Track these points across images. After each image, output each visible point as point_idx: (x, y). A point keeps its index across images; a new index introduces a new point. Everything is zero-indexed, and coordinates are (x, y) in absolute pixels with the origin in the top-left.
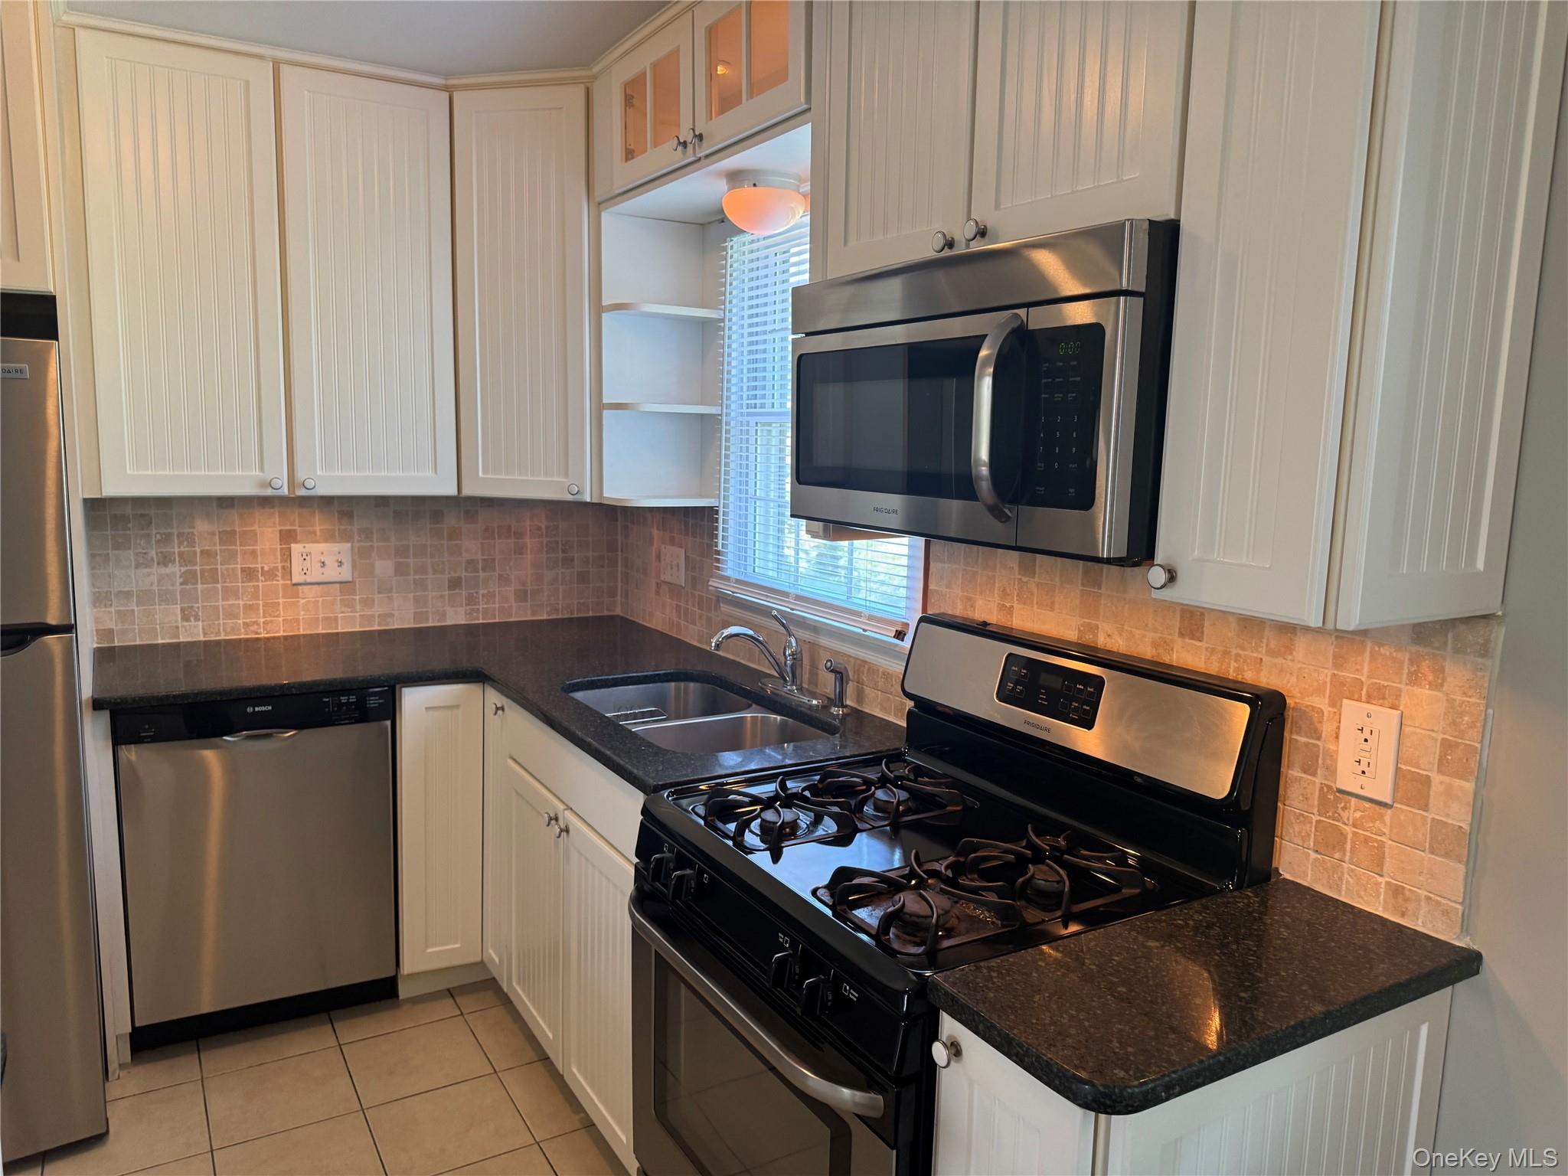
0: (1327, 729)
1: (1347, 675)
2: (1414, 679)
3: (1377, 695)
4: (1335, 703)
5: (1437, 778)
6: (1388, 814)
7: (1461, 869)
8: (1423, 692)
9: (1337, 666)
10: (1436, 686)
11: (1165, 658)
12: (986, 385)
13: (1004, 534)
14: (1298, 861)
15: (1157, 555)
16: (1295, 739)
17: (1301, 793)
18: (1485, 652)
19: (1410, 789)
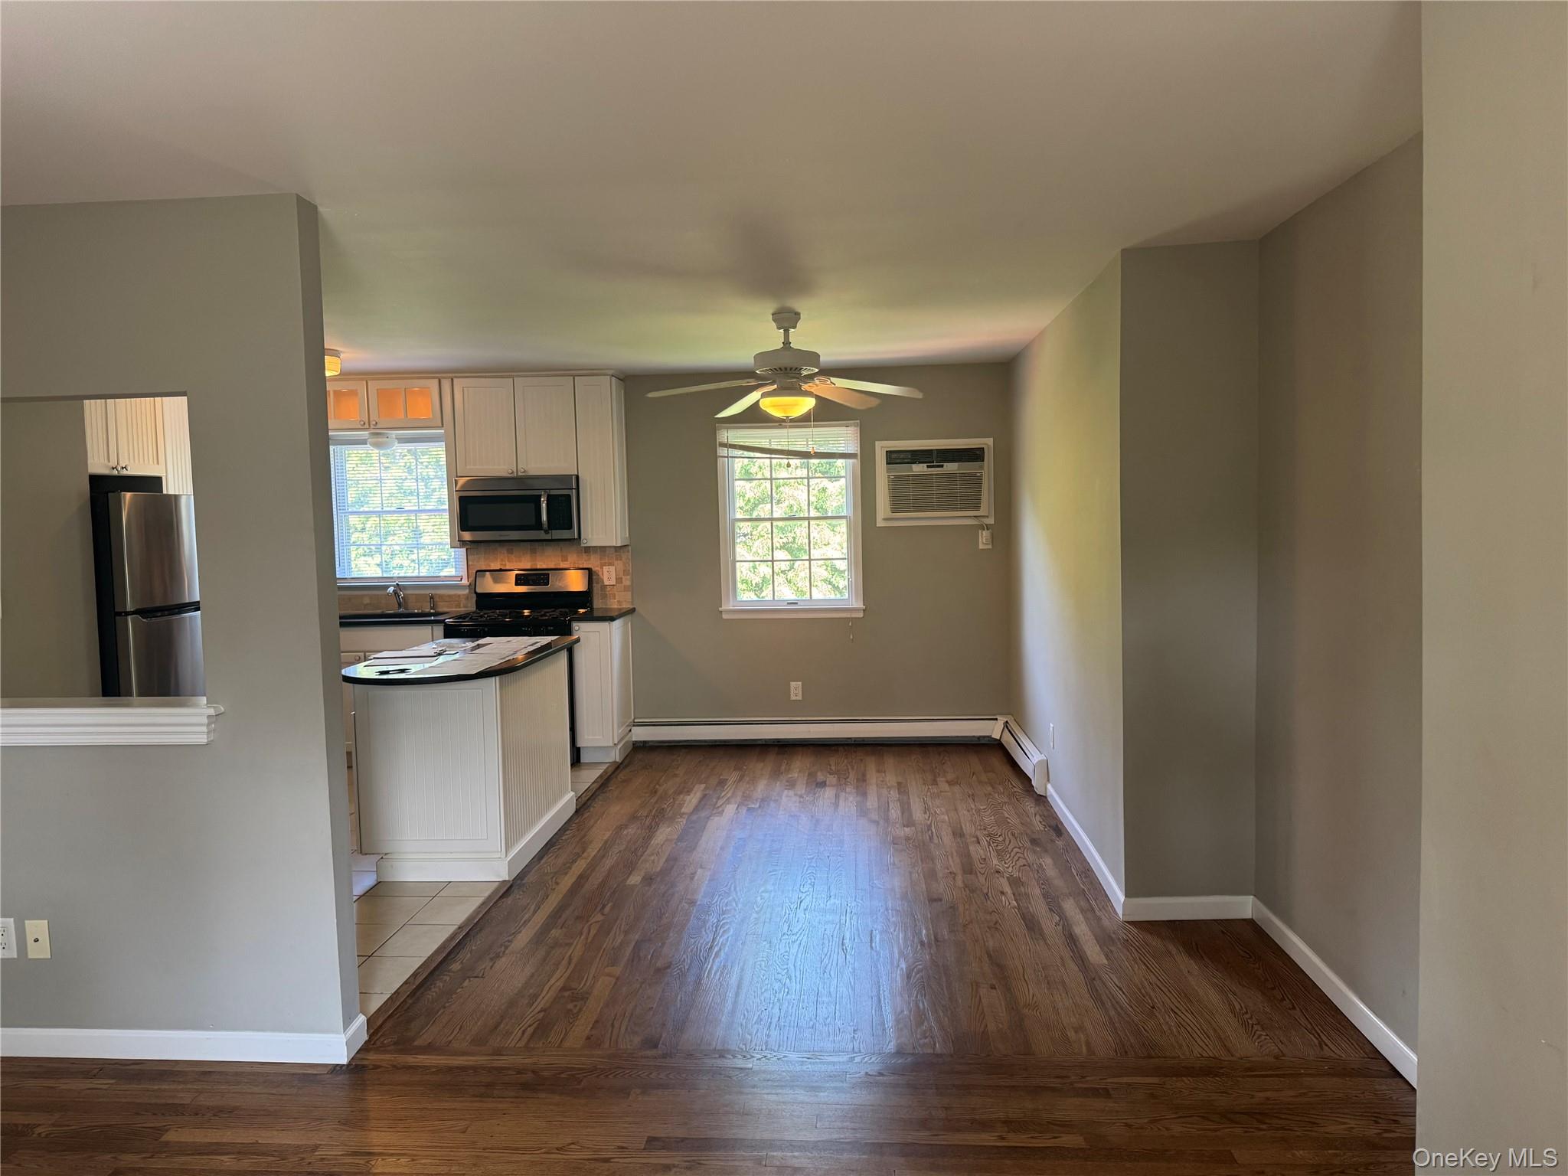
0: (600, 574)
1: (603, 562)
2: (616, 560)
3: (610, 564)
4: (602, 568)
5: (624, 577)
6: (615, 587)
7: (630, 593)
8: (619, 562)
9: (601, 559)
10: (621, 560)
11: (558, 567)
12: (544, 505)
13: (548, 537)
14: (598, 603)
15: (582, 538)
16: (594, 577)
17: (596, 588)
18: (628, 552)
19: (619, 580)
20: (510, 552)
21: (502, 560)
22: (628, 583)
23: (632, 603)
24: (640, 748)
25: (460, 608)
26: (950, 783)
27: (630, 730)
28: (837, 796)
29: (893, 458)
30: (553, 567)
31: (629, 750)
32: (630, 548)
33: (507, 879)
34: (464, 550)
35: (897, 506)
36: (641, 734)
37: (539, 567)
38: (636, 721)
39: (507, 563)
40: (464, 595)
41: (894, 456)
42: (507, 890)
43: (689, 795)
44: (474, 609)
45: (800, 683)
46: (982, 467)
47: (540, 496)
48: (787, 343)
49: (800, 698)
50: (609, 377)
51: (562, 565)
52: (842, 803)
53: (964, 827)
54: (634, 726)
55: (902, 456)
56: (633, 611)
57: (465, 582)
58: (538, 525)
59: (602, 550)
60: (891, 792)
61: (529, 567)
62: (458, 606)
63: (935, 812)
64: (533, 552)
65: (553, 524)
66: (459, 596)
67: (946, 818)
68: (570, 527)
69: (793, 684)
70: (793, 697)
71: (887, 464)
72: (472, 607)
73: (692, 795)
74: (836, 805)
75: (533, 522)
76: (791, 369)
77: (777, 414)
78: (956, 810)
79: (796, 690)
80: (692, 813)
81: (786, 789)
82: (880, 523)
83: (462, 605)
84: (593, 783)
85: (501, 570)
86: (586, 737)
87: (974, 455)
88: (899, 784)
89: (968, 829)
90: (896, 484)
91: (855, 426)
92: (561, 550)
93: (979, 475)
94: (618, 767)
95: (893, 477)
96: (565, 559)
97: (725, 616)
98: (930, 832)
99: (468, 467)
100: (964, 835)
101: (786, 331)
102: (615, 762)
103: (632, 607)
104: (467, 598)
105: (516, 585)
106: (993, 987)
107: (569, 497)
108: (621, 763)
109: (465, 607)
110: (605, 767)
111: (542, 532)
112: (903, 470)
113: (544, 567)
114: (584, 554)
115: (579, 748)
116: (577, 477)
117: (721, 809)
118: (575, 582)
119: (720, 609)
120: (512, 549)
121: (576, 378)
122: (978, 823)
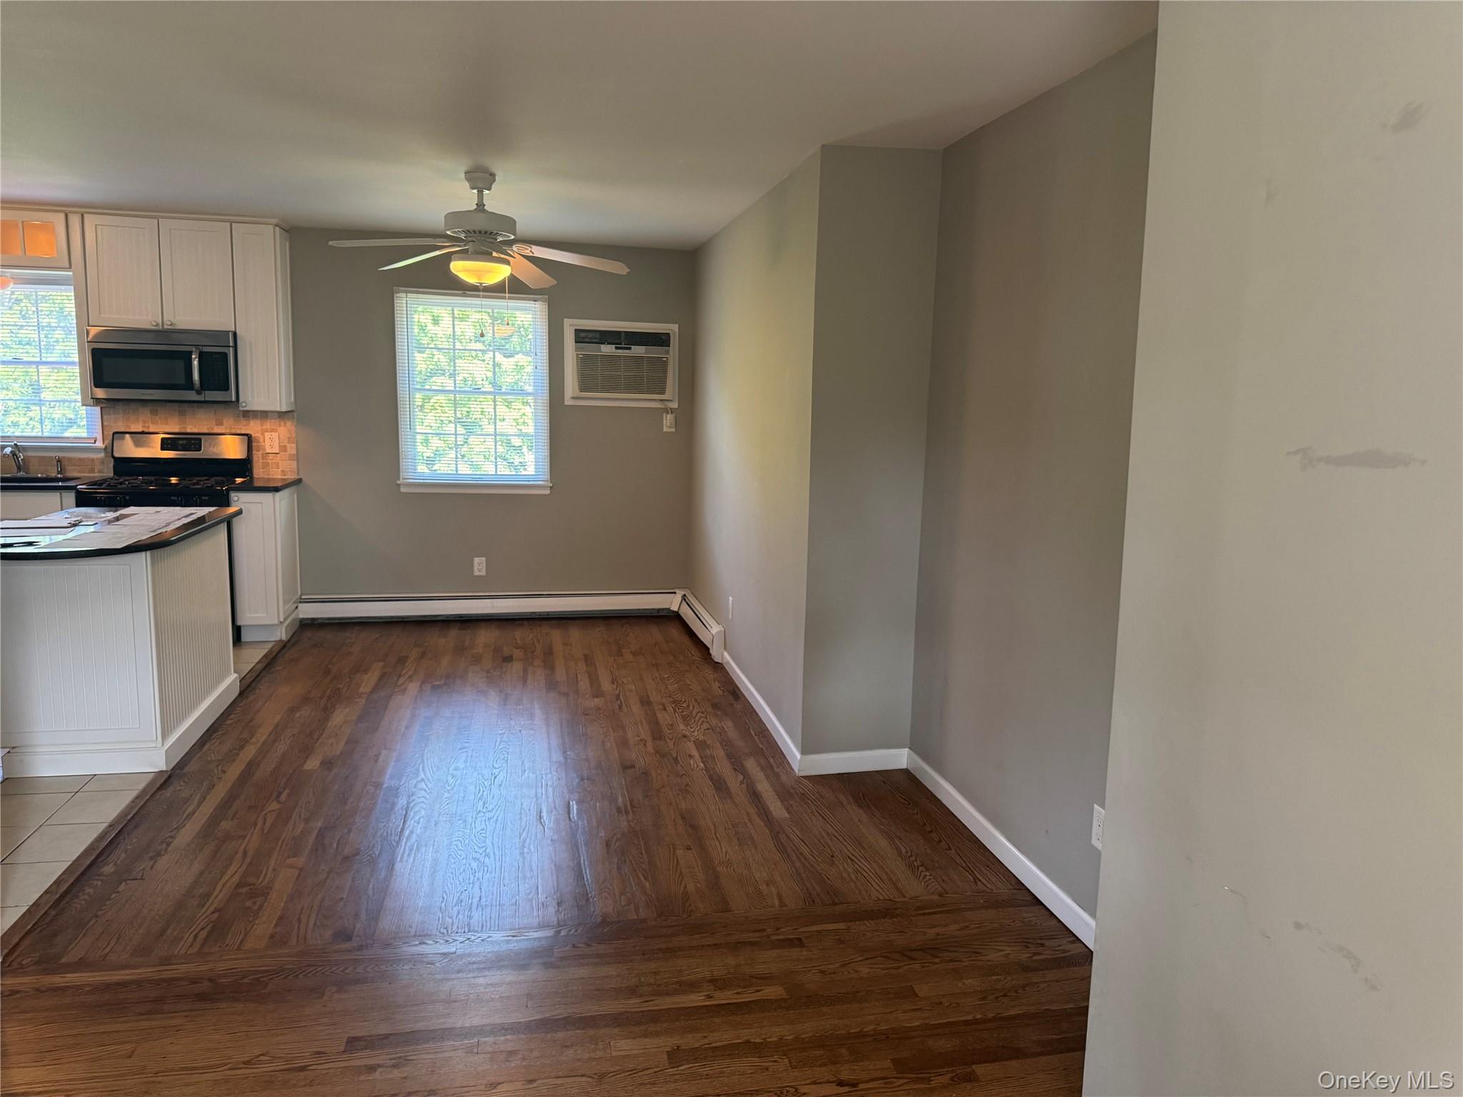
0: (261, 440)
1: (264, 427)
2: (280, 426)
3: (272, 431)
4: (263, 434)
5: (288, 445)
6: (278, 455)
7: (295, 462)
8: (282, 428)
9: (262, 425)
10: (285, 426)
11: (212, 432)
12: (196, 363)
13: (201, 398)
14: (259, 472)
15: (241, 400)
16: (254, 444)
17: (257, 456)
18: (293, 418)
19: (283, 448)
20: (154, 413)
21: (144, 422)
22: (294, 452)
23: (298, 474)
24: (307, 625)
25: (95, 473)
26: (635, 654)
27: (297, 607)
28: (525, 670)
29: (582, 337)
30: (207, 431)
31: (295, 628)
32: (295, 414)
33: (165, 769)
34: (98, 409)
35: (586, 384)
36: (310, 611)
37: (189, 431)
38: (303, 597)
39: (150, 425)
40: (97, 459)
41: (582, 335)
42: (165, 781)
43: (366, 674)
44: (111, 474)
45: (484, 559)
46: (667, 352)
47: (190, 353)
48: (480, 205)
49: (483, 573)
50: (272, 226)
51: (216, 430)
52: (530, 677)
53: (650, 696)
54: (301, 602)
55: (591, 335)
56: (298, 482)
57: (100, 444)
58: (189, 385)
59: (264, 415)
60: (579, 664)
61: (177, 430)
62: (92, 471)
63: (623, 682)
64: (182, 414)
65: (205, 386)
66: (93, 460)
67: (633, 687)
68: (226, 387)
69: (477, 560)
70: (476, 573)
71: (576, 342)
72: (109, 473)
73: (370, 674)
74: (525, 680)
75: (182, 381)
76: (486, 233)
77: (471, 280)
78: (642, 679)
79: (479, 566)
80: (371, 693)
81: (471, 665)
82: (568, 402)
83: (96, 470)
84: (258, 663)
85: (143, 433)
86: (248, 615)
87: (660, 340)
88: (586, 656)
89: (654, 697)
90: (585, 364)
91: (543, 301)
92: (215, 411)
93: (664, 359)
94: (284, 647)
95: (581, 356)
96: (220, 423)
97: (403, 490)
98: (619, 702)
99: (103, 316)
100: (651, 702)
101: (480, 192)
102: (281, 641)
103: (298, 477)
104: (102, 462)
105: (162, 449)
106: (689, 848)
107: (225, 355)
108: (289, 641)
109: (98, 472)
110: (269, 646)
111: (194, 392)
112: (591, 350)
113: (195, 430)
114: (242, 418)
115: (240, 627)
116: (235, 334)
117: (403, 687)
118: (231, 448)
119: (398, 482)
120: (157, 410)
121: (233, 224)
122: (663, 692)
